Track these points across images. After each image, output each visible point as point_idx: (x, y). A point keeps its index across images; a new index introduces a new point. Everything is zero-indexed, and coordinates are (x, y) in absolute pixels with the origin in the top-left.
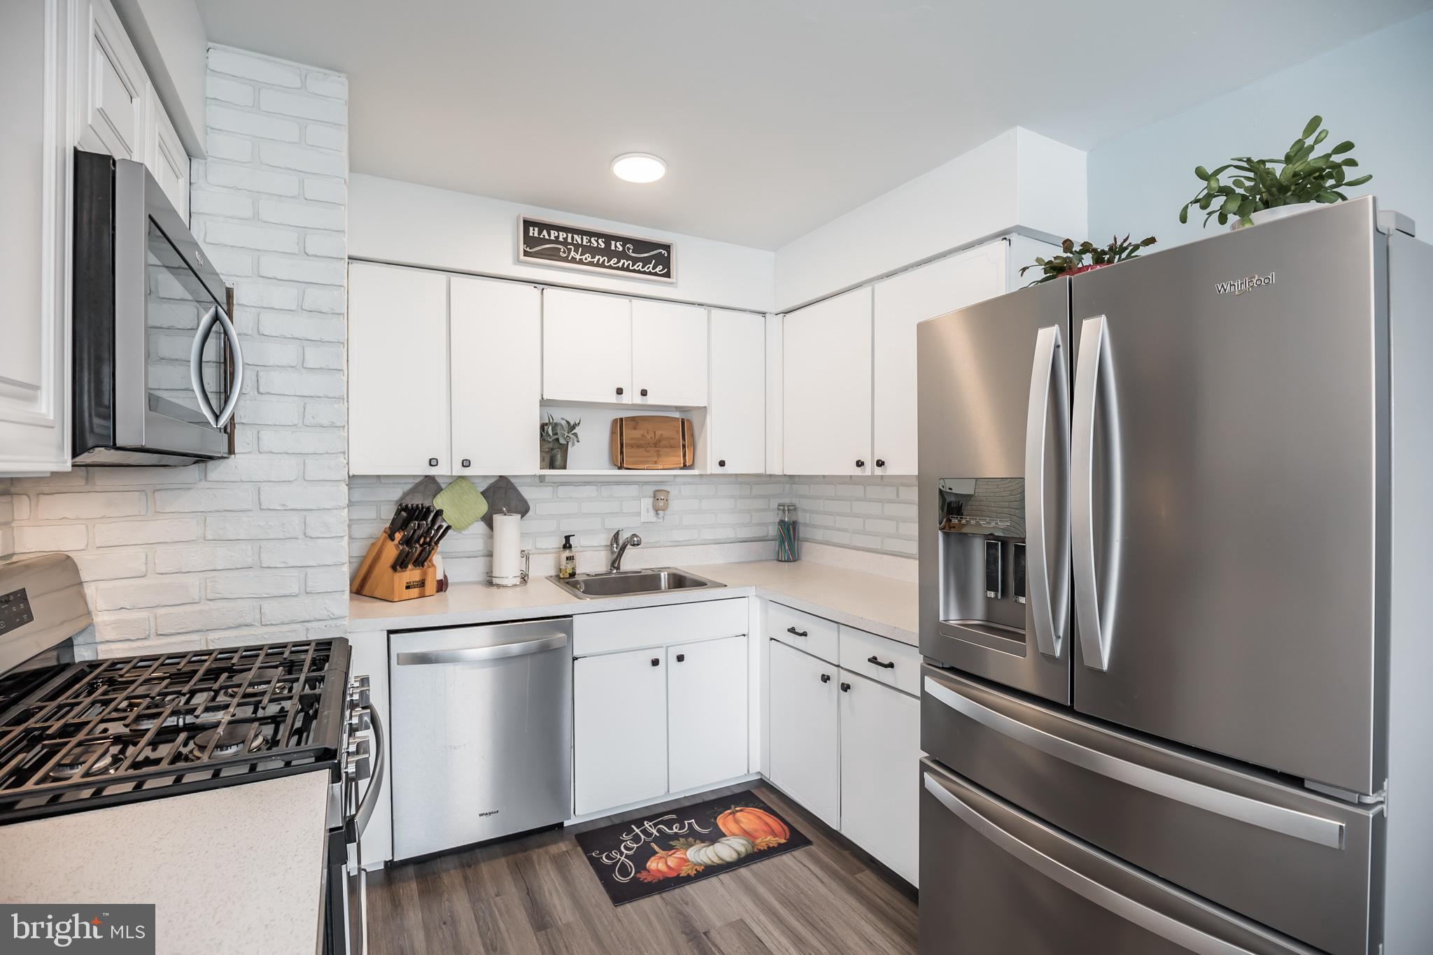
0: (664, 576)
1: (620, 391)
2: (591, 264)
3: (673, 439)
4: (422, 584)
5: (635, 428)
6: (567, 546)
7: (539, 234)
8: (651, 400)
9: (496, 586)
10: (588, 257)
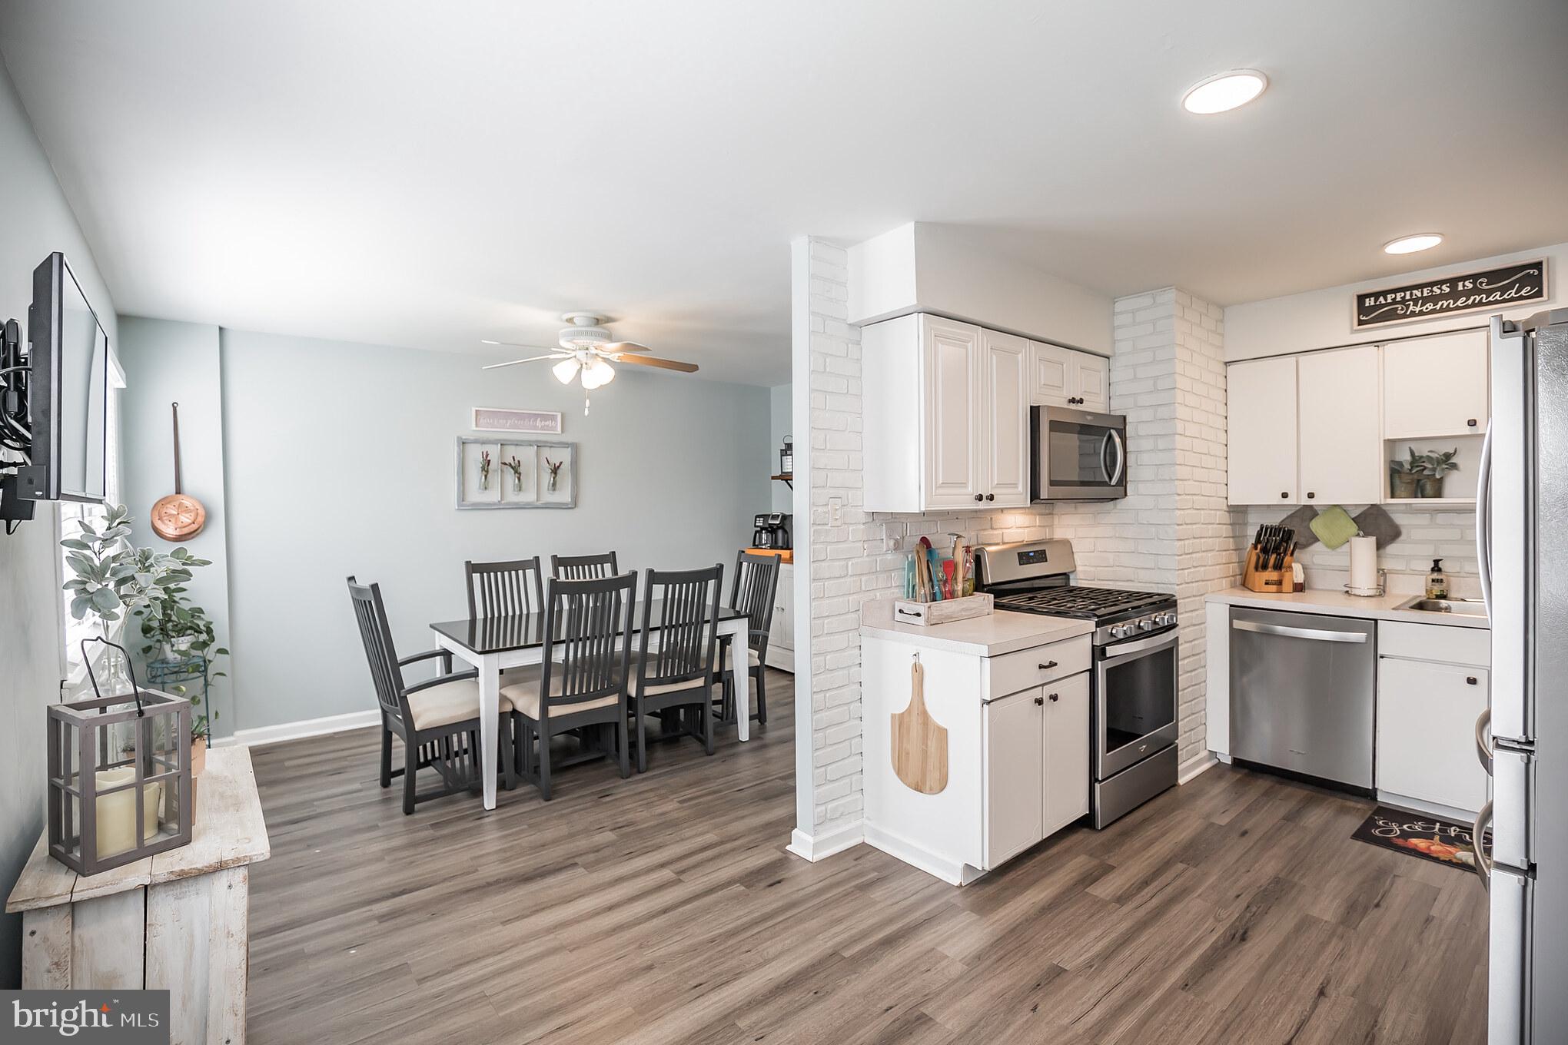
1: (1473, 423)
2: (1434, 312)
4: (1280, 583)
6: (1436, 569)
7: (1375, 302)
9: (1350, 595)
10: (1430, 306)
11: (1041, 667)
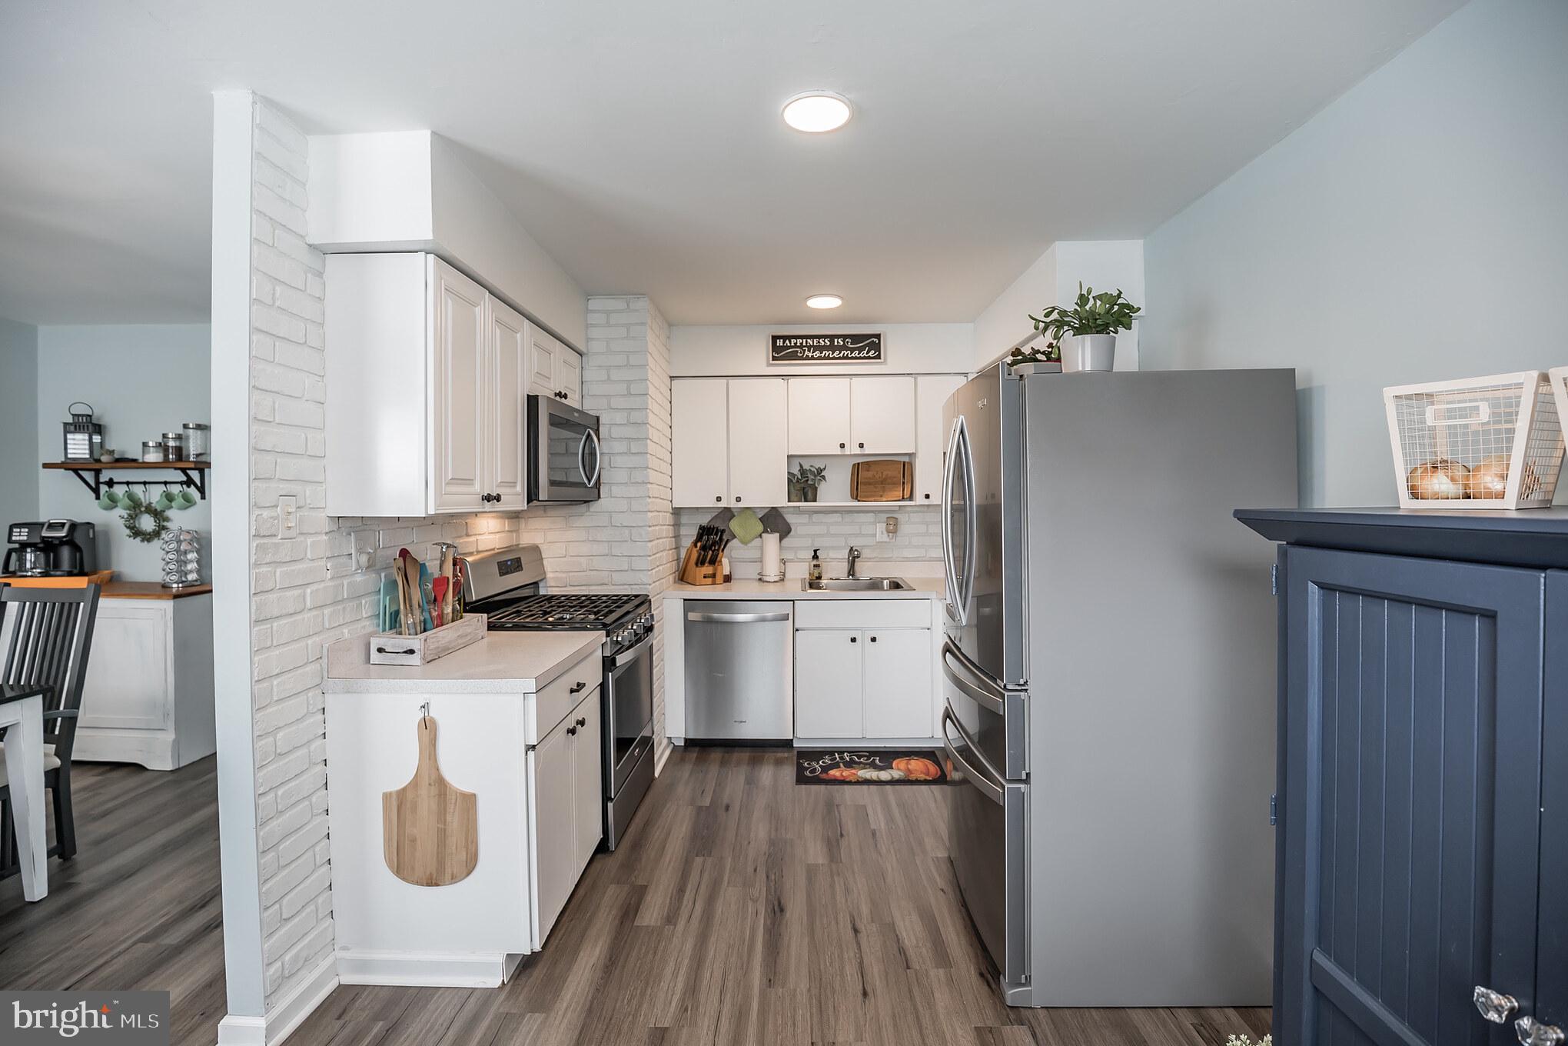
0: (886, 583)
1: (842, 446)
2: (820, 358)
3: (895, 477)
4: (714, 576)
5: (868, 471)
6: (816, 557)
7: (784, 343)
8: (867, 450)
9: (764, 582)
10: (817, 354)
11: (572, 691)
